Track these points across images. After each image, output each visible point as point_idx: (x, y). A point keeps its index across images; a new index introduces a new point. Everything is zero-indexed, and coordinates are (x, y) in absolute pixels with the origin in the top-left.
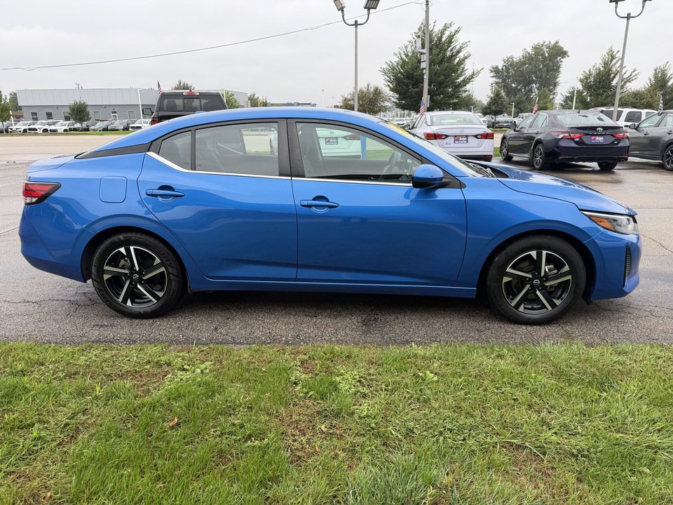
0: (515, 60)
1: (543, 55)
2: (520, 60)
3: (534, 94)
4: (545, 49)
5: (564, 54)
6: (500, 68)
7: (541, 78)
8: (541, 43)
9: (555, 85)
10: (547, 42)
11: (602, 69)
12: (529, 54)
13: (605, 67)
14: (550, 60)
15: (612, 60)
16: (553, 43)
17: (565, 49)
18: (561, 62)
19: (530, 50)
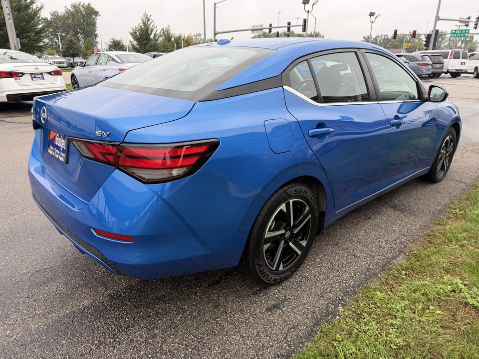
0: (60, 15)
1: (81, 12)
2: (64, 15)
3: (81, 42)
4: (81, 8)
5: (96, 13)
6: (49, 19)
7: (84, 30)
8: (78, 3)
9: (96, 36)
10: (82, 4)
11: (143, 27)
12: (70, 10)
13: (144, 26)
14: (87, 17)
15: (148, 21)
16: (86, 4)
17: (96, 10)
18: (96, 19)
19: (70, 8)
